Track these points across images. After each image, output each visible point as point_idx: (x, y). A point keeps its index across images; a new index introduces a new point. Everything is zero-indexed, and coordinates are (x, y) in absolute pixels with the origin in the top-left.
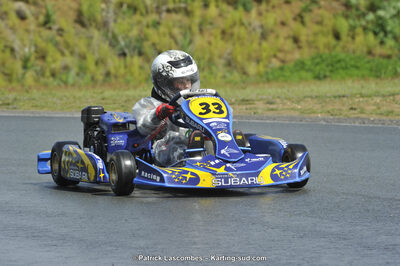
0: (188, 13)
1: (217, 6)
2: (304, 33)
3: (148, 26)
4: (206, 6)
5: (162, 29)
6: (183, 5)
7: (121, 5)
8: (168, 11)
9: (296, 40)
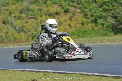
0: (36, 19)
1: (45, 16)
2: (72, 23)
3: (24, 23)
4: (41, 16)
5: (29, 24)
6: (34, 16)
7: (15, 17)
8: (30, 18)
9: (70, 26)
